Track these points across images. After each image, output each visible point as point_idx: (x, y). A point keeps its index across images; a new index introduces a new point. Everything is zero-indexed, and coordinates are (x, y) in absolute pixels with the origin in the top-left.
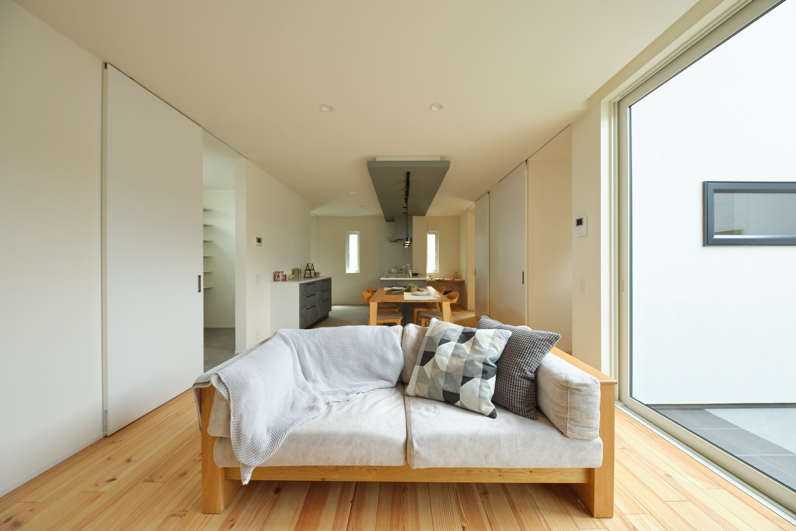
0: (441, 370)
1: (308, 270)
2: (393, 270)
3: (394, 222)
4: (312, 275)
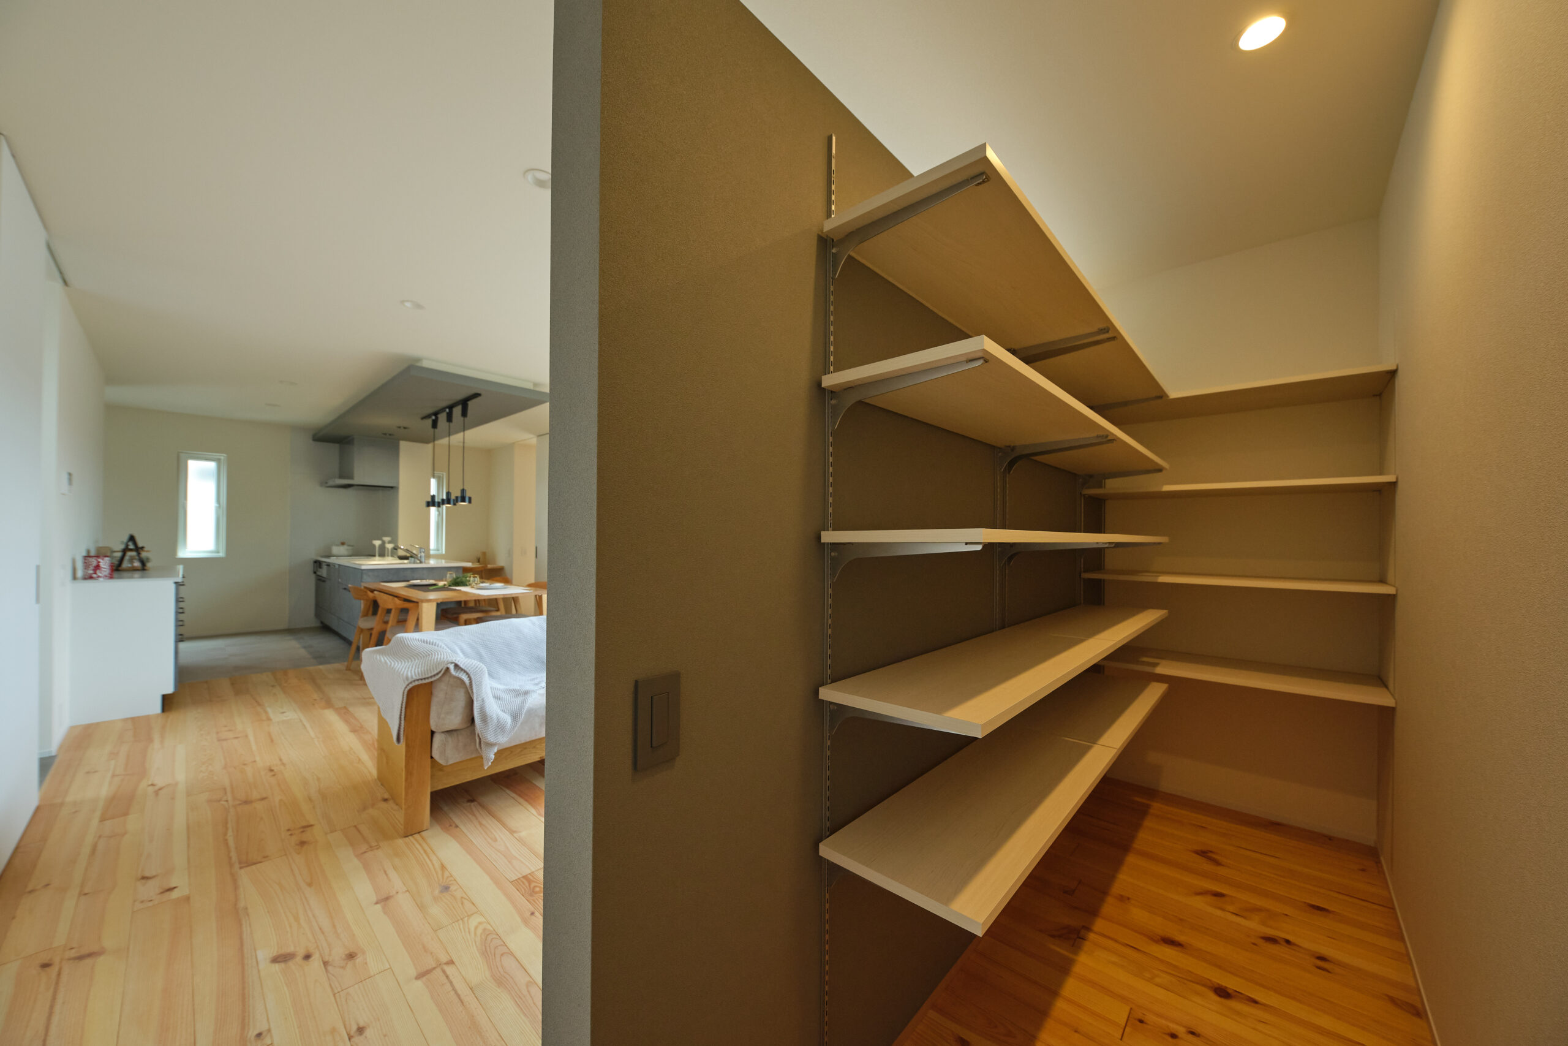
1: (131, 550)
2: (336, 550)
3: (337, 445)
4: (137, 564)
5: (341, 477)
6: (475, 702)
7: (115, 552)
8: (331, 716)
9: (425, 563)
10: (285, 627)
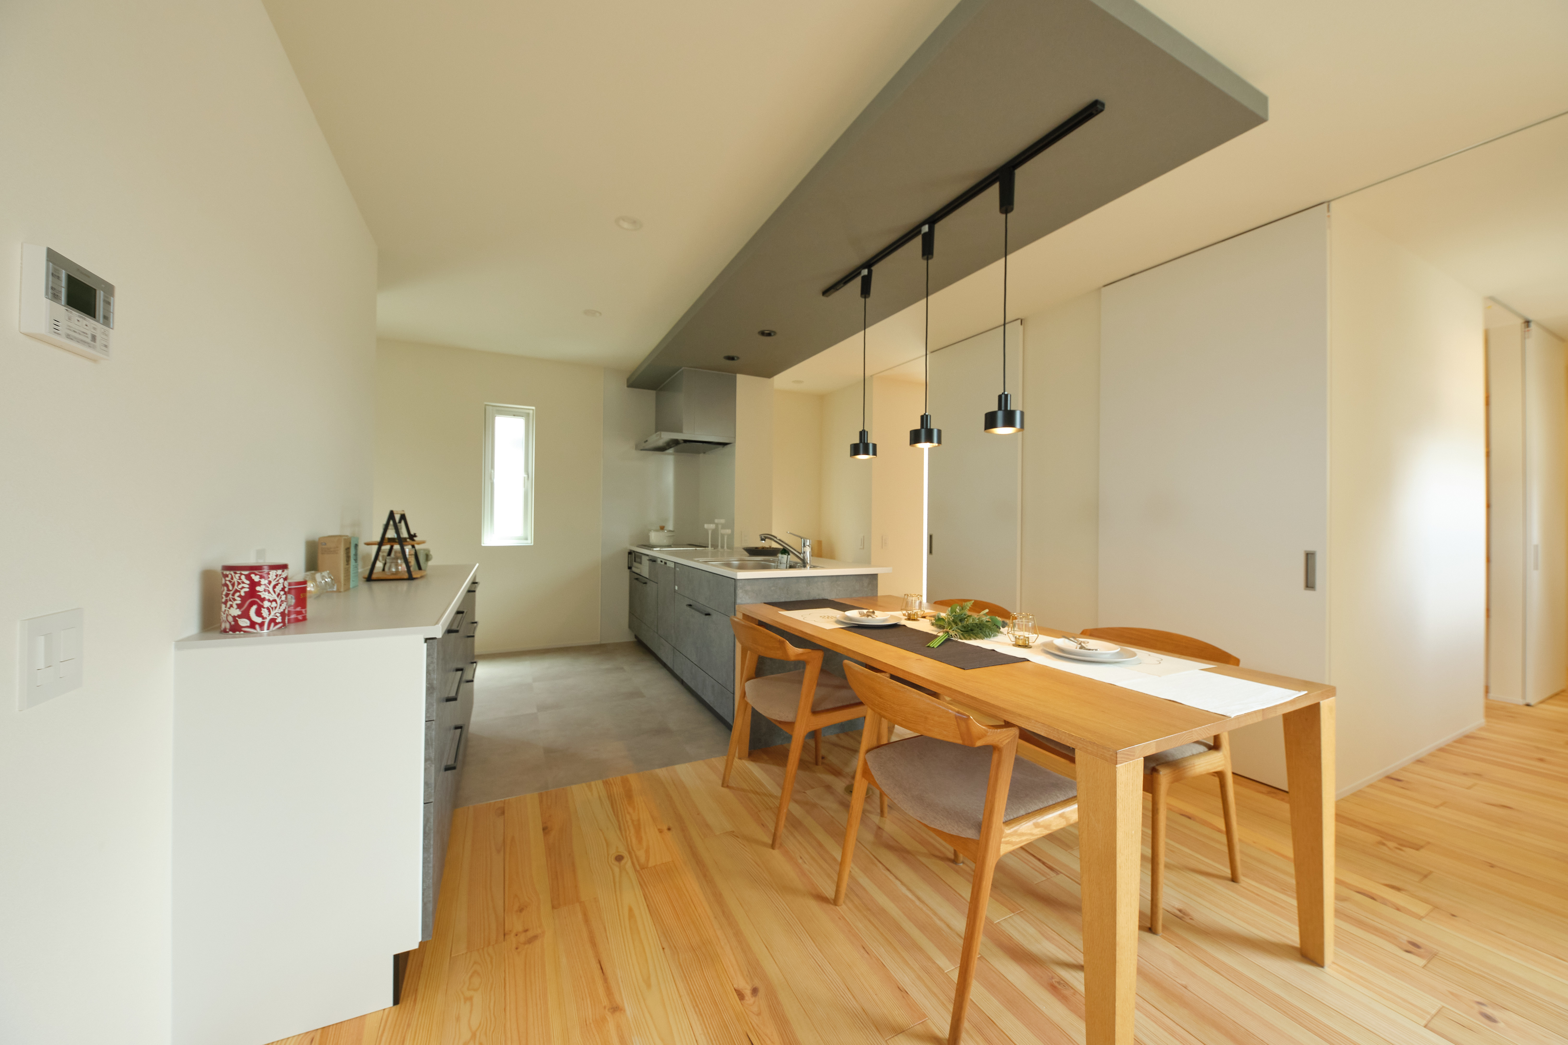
1: (392, 540)
3: (652, 393)
4: (401, 568)
5: (660, 433)
7: (366, 544)
10: (597, 641)
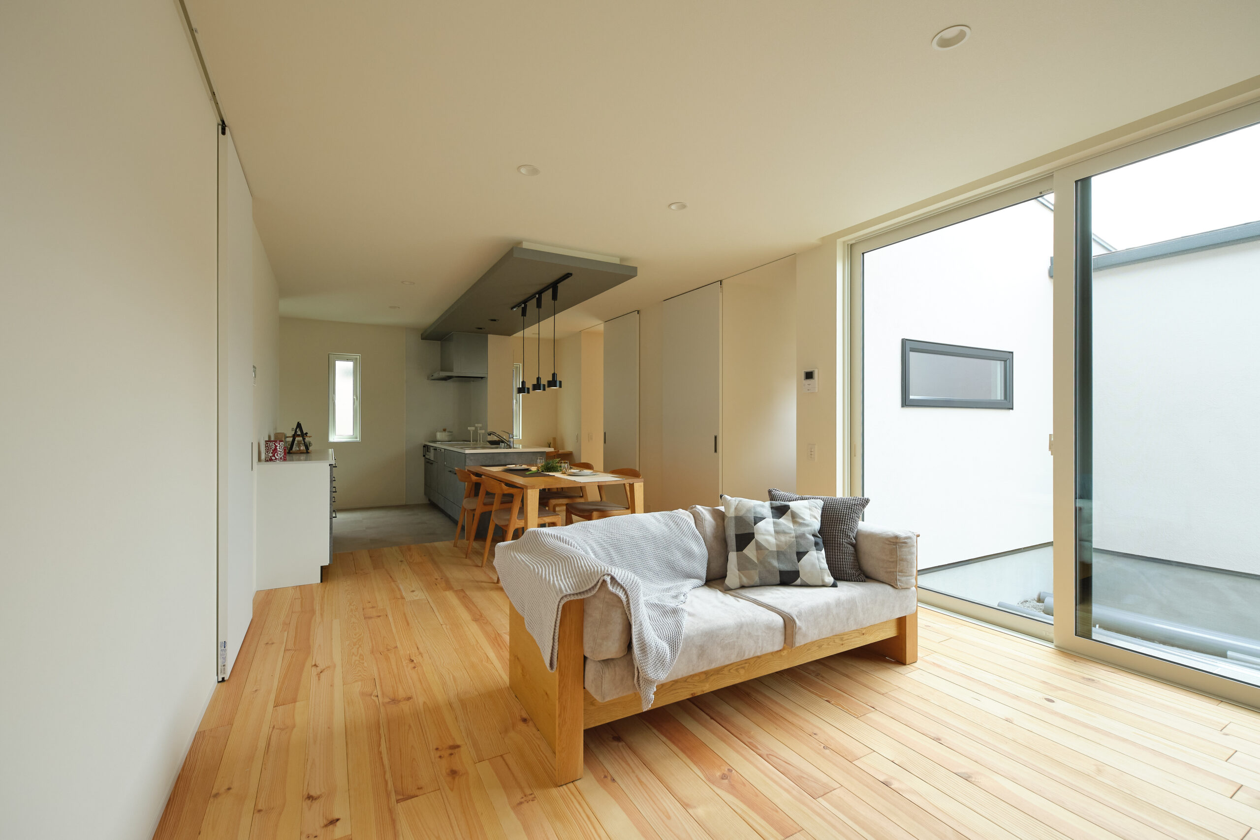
0: (770, 550)
1: (299, 436)
2: (440, 436)
3: (439, 342)
4: (303, 448)
5: (442, 370)
6: (633, 627)
7: (288, 437)
8: (451, 597)
9: (514, 448)
10: (403, 503)
